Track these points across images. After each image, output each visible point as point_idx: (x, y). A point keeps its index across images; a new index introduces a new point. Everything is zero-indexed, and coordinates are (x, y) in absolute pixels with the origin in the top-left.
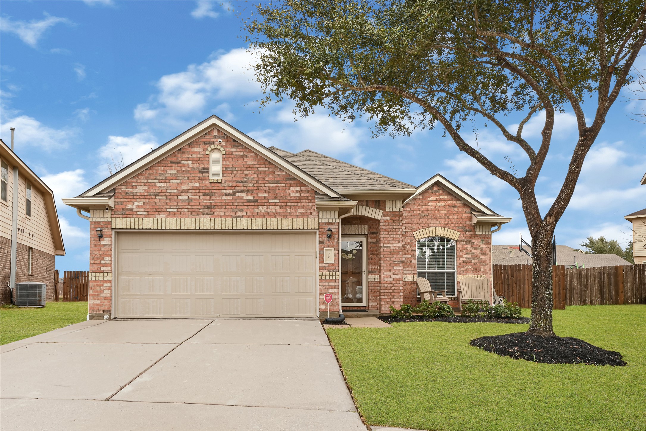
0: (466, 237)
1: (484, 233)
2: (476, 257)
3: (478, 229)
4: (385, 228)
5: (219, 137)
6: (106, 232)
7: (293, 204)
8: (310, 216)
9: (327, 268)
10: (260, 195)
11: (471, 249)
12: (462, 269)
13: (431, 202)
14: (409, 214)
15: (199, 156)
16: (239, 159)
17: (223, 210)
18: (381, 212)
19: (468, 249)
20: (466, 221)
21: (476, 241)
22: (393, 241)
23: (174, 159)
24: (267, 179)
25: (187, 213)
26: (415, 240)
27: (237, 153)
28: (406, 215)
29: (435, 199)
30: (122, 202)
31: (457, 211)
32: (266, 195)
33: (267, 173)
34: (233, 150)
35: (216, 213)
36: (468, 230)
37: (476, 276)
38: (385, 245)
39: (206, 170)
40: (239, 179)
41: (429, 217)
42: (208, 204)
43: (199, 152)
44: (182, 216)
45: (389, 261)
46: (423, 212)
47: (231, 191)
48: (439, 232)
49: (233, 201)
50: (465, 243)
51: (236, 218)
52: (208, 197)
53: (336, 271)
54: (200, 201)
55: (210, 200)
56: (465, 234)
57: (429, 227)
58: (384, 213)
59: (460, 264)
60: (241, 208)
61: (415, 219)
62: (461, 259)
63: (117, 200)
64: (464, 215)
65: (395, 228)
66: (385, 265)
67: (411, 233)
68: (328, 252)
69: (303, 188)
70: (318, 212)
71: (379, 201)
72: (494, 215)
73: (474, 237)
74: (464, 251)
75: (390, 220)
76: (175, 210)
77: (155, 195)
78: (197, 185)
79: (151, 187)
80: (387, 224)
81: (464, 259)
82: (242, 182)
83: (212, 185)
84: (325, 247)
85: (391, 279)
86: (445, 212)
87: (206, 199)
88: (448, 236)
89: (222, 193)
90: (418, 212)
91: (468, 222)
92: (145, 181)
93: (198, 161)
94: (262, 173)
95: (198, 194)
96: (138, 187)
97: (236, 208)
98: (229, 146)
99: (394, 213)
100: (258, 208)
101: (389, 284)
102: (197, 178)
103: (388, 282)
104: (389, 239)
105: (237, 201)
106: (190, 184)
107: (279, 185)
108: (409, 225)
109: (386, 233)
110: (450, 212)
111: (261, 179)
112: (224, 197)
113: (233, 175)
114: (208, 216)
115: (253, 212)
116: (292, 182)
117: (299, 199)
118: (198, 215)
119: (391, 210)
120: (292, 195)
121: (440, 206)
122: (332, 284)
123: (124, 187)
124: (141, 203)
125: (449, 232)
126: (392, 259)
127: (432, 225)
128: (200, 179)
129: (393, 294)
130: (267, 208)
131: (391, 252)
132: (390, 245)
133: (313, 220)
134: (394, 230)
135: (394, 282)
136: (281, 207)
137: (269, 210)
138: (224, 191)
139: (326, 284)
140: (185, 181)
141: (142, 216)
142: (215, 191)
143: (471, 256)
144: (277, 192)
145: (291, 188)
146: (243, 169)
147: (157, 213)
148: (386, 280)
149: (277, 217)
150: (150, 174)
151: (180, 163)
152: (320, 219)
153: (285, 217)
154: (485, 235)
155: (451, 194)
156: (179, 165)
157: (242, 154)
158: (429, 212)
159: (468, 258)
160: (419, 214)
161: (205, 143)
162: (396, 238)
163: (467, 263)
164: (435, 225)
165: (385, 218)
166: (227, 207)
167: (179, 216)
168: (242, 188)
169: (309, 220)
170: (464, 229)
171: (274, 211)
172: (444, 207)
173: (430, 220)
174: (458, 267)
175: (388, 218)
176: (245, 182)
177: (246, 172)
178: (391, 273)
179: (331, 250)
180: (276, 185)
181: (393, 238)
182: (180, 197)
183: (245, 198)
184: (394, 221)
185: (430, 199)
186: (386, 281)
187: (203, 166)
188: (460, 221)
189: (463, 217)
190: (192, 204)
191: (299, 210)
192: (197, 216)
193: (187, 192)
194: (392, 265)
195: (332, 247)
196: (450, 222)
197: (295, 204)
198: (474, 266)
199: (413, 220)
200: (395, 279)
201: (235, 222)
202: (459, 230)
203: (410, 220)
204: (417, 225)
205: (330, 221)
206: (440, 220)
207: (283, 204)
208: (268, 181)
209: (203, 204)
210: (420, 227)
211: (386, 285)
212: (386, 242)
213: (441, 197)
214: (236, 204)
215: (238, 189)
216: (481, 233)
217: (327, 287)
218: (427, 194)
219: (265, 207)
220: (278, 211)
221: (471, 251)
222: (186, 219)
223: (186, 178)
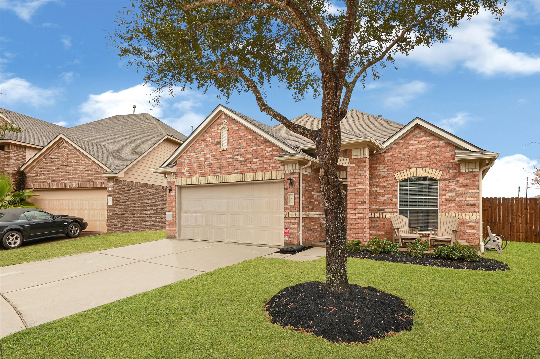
0: (449, 176)
1: (471, 170)
2: (461, 195)
3: (463, 167)
4: (351, 173)
5: (225, 119)
6: (173, 187)
7: (267, 161)
8: (278, 169)
9: (289, 209)
10: (248, 156)
11: (455, 187)
12: (444, 207)
13: (412, 144)
14: (391, 158)
15: (215, 134)
16: (236, 132)
17: (227, 169)
18: (348, 159)
19: (452, 187)
20: (449, 160)
21: (461, 179)
22: (358, 184)
23: (203, 138)
24: (252, 144)
25: (209, 173)
26: (396, 181)
27: (235, 128)
28: (388, 159)
29: (416, 142)
30: (180, 169)
31: (440, 151)
32: (251, 156)
33: (252, 140)
34: (233, 126)
35: (223, 172)
36: (452, 168)
37: (460, 214)
38: (351, 188)
39: (219, 143)
40: (236, 146)
41: (410, 159)
42: (219, 166)
43: (215, 131)
44: (206, 175)
45: (354, 202)
46: (404, 155)
47: (231, 156)
48: (421, 172)
49: (233, 162)
50: (448, 181)
51: (234, 174)
52: (219, 161)
53: (296, 212)
54: (216, 164)
55: (220, 163)
56: (449, 172)
57: (410, 168)
58: (351, 160)
59: (442, 202)
60: (237, 166)
61: (397, 162)
62: (444, 197)
63: (178, 168)
64: (447, 154)
65: (360, 173)
66: (351, 205)
67: (393, 175)
68: (291, 196)
69: (274, 148)
70: (284, 166)
71: (346, 150)
72: (480, 151)
73: (459, 175)
74: (447, 189)
75: (356, 166)
76: (203, 172)
77: (194, 163)
78: (214, 153)
79: (192, 158)
80: (353, 169)
81: (448, 197)
82: (238, 149)
83: (222, 152)
84: (288, 193)
85: (356, 217)
86: (427, 153)
87: (218, 163)
88: (429, 176)
89: (227, 158)
90: (400, 155)
91: (452, 161)
92: (189, 154)
93: (214, 137)
94: (249, 140)
95: (214, 160)
96: (187, 159)
97: (234, 167)
98: (230, 124)
99: (359, 160)
100: (246, 166)
101: (354, 221)
102: (214, 149)
103: (353, 220)
104: (354, 183)
105: (235, 162)
106: (211, 154)
107: (259, 147)
108: (391, 167)
109: (353, 177)
110: (432, 152)
111: (248, 145)
112: (228, 160)
113: (233, 144)
114: (219, 174)
115: (243, 169)
116: (267, 144)
117: (271, 157)
118: (214, 173)
119: (356, 157)
120: (267, 154)
121: (421, 148)
122: (293, 221)
123: (180, 159)
124: (188, 169)
125: (430, 172)
126: (357, 200)
127: (413, 166)
128: (216, 149)
129: (357, 230)
130: (252, 166)
131: (356, 194)
132: (356, 188)
133: (280, 172)
134: (359, 174)
135: (358, 220)
136: (260, 164)
137: (253, 167)
138: (228, 156)
139: (289, 221)
140: (208, 152)
141: (188, 177)
142: (223, 157)
143: (455, 195)
144: (258, 153)
145: (267, 149)
146: (238, 139)
147: (195, 174)
148: (351, 217)
149: (258, 171)
150: (192, 150)
151: (205, 140)
152: (285, 171)
153: (263, 171)
154: (472, 172)
155: (433, 135)
156: (205, 141)
157: (237, 128)
158: (410, 154)
159: (452, 197)
160: (400, 157)
161: (218, 125)
162: (361, 182)
163: (451, 201)
164: (416, 166)
165: (351, 165)
166: (230, 167)
167: (205, 175)
168: (238, 153)
169: (278, 172)
170: (447, 168)
171: (256, 167)
172: (426, 148)
173: (412, 161)
174: (441, 205)
175: (354, 165)
176: (239, 148)
177: (240, 141)
178: (356, 212)
179: (293, 195)
180: (257, 147)
181: (358, 181)
182: (206, 163)
183: (239, 159)
184: (359, 167)
185: (411, 142)
186: (352, 219)
187: (217, 140)
188: (442, 160)
189: (447, 156)
190: (211, 166)
191: (271, 165)
192: (214, 175)
193: (209, 159)
194: (357, 205)
195: (293, 193)
196: (432, 162)
197: (269, 161)
198: (458, 204)
199: (394, 162)
200: (359, 217)
201: (233, 177)
202: (442, 170)
203: (391, 163)
204: (398, 167)
205: (292, 172)
206: (421, 160)
207: (261, 162)
208: (252, 145)
209: (217, 166)
210: (401, 169)
211: (351, 222)
212: (352, 185)
213: (423, 139)
214: (234, 164)
215: (235, 153)
216: (467, 171)
217: (290, 224)
218: (408, 138)
219: (251, 165)
220: (259, 167)
221: (455, 189)
222: (208, 177)
223: (209, 150)
